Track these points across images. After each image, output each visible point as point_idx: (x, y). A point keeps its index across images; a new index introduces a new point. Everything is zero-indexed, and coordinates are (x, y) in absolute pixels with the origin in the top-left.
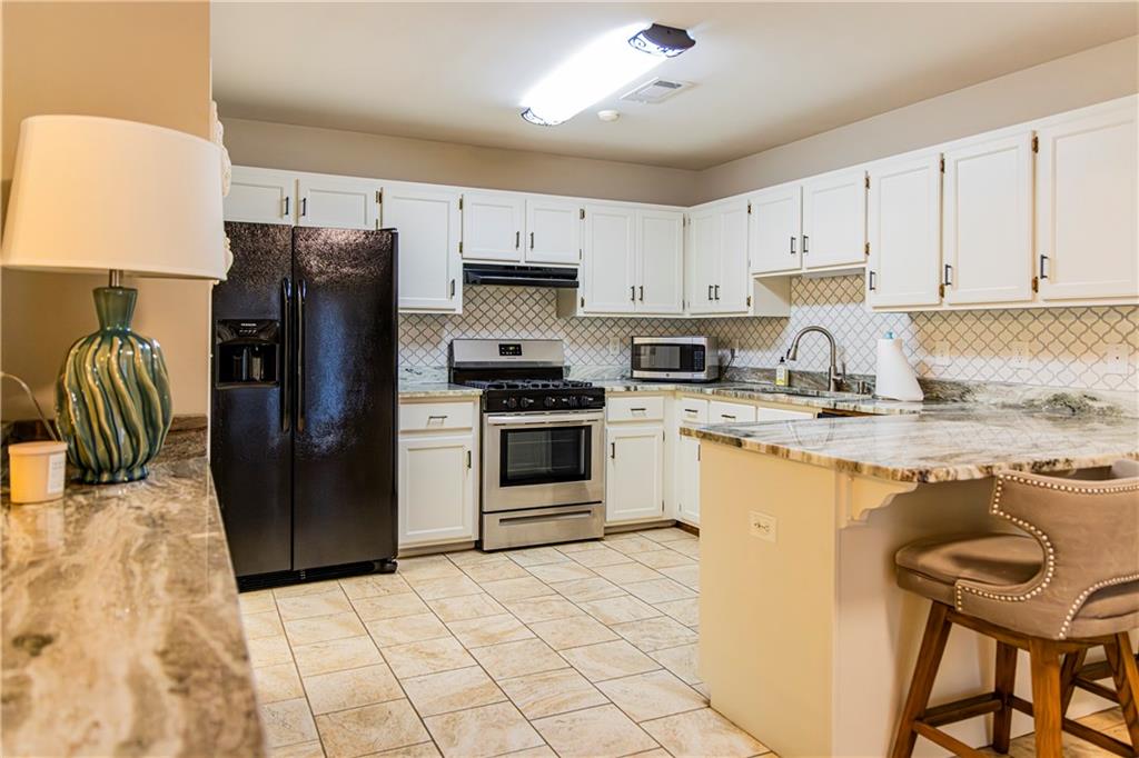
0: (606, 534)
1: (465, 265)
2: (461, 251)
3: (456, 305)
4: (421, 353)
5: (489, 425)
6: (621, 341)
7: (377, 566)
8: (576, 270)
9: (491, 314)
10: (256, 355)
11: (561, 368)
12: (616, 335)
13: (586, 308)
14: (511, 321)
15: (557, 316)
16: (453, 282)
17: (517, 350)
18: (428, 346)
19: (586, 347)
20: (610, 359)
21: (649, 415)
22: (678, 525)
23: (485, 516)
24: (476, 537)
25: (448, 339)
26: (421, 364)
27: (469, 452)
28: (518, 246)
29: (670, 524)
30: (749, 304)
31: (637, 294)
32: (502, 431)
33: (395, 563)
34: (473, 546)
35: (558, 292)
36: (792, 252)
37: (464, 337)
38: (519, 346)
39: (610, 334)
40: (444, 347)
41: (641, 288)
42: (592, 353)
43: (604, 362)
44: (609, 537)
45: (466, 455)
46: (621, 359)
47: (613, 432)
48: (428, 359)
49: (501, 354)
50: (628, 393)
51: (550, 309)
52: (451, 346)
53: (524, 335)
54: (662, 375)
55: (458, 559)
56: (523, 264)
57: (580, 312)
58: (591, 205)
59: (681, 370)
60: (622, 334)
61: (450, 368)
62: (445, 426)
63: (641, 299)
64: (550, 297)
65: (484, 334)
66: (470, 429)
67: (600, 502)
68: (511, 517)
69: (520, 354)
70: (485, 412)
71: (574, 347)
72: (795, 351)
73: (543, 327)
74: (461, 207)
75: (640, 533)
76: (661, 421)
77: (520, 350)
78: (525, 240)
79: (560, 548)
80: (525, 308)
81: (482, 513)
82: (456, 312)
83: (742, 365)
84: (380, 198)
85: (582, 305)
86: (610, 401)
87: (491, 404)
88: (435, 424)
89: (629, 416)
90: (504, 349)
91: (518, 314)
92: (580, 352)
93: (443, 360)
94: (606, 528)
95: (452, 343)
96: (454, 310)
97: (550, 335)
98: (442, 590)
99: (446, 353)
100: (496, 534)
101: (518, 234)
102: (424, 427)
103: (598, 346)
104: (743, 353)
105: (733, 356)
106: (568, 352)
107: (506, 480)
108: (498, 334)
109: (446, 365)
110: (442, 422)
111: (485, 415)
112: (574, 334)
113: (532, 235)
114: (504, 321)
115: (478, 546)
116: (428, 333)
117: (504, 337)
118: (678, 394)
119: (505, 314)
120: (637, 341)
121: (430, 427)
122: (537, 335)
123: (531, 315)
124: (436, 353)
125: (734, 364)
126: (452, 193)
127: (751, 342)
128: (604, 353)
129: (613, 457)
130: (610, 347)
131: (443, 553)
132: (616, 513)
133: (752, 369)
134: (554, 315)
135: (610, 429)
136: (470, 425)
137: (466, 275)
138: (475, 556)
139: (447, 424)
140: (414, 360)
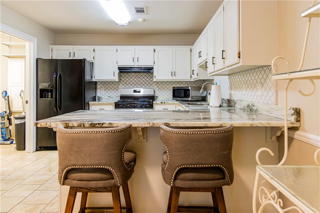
1: (118, 67)
2: (117, 64)
3: (116, 78)
4: (113, 92)
8: (153, 67)
11: (153, 97)
14: (140, 83)
16: (114, 72)
18: (115, 90)
19: (164, 90)
26: (113, 95)
28: (133, 61)
30: (197, 76)
31: (173, 74)
36: (199, 57)
37: (125, 88)
40: (119, 90)
42: (166, 92)
43: (170, 95)
48: (115, 94)
49: (134, 93)
50: (162, 104)
53: (143, 87)
57: (154, 80)
63: (175, 76)
69: (140, 92)
70: (115, 108)
71: (160, 90)
73: (149, 85)
74: (117, 51)
78: (136, 59)
80: (144, 79)
84: (94, 51)
85: (155, 78)
87: (116, 106)
90: (135, 91)
91: (142, 81)
92: (162, 92)
93: (119, 94)
96: (115, 80)
97: (152, 87)
101: (133, 58)
103: (168, 90)
106: (157, 92)
112: (160, 87)
113: (138, 58)
116: (115, 87)
119: (137, 81)
122: (148, 87)
124: (117, 92)
126: (114, 48)
128: (170, 92)
140: (111, 94)
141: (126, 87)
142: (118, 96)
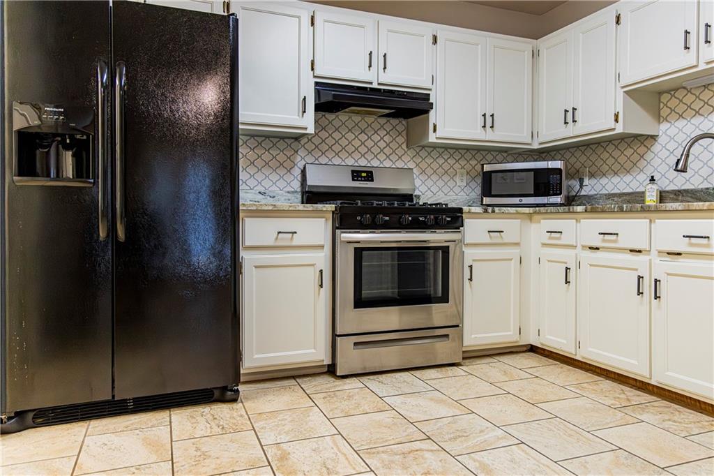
0: (464, 358)
1: (317, 84)
2: (313, 69)
3: (308, 122)
4: (274, 177)
5: (341, 241)
6: (468, 173)
7: (217, 394)
8: (429, 94)
9: (344, 142)
10: (67, 148)
11: (412, 195)
12: (463, 168)
13: (439, 134)
14: (363, 150)
15: (407, 147)
16: (305, 99)
17: (369, 177)
18: (282, 171)
19: (434, 177)
20: (457, 190)
21: (506, 237)
22: (533, 349)
23: (339, 339)
24: (328, 361)
25: (301, 165)
26: (275, 188)
27: (321, 271)
28: (370, 66)
29: (525, 349)
30: (616, 120)
31: (488, 121)
32: (356, 249)
33: (238, 390)
34: (326, 369)
35: (407, 123)
36: (686, 48)
37: (316, 162)
38: (371, 172)
39: (457, 166)
40: (297, 172)
41: (492, 116)
42: (441, 183)
43: (451, 193)
44: (467, 361)
45: (318, 274)
46: (468, 190)
47: (470, 254)
48: (281, 184)
49: (353, 180)
50: (486, 215)
51: (401, 140)
52: (303, 172)
53: (375, 163)
54: (516, 200)
55: (310, 385)
56: (375, 86)
57: (432, 138)
58: (443, 31)
59: (536, 194)
60: (468, 167)
61: (303, 193)
62: (295, 243)
63: (492, 127)
64: (400, 128)
65: (337, 161)
66: (322, 247)
67: (458, 326)
68: (366, 340)
69: (372, 180)
70: (337, 228)
71: (423, 177)
72: (686, 161)
73: (394, 157)
74: (313, 24)
75: (497, 358)
76: (517, 244)
77: (372, 176)
78: (378, 61)
79: (417, 373)
80: (376, 138)
81: (335, 336)
82: (307, 132)
83: (593, 192)
84: (227, 7)
85: (435, 130)
86: (468, 222)
87: (344, 221)
88: (285, 240)
89: (486, 239)
90: (356, 175)
91: (369, 143)
92: (429, 183)
93: (296, 185)
94: (464, 352)
95: (305, 168)
96: (306, 129)
97: (400, 164)
98: (286, 429)
99: (299, 178)
100: (350, 357)
101: (371, 53)
102: (271, 243)
103: (446, 178)
104: (593, 181)
105: (581, 186)
106: (418, 182)
107: (360, 303)
108: (350, 162)
109: (299, 190)
110: (292, 238)
111: (338, 231)
112: (424, 165)
113: (385, 56)
114: (357, 149)
115: (331, 370)
116: (281, 158)
117: (356, 164)
118: (536, 217)
119: (357, 143)
120: (487, 168)
121: (279, 243)
122: (387, 164)
123: (382, 144)
124: (288, 178)
125: (583, 193)
126: (304, 9)
127: (605, 168)
128: (451, 184)
129: (471, 279)
130: (457, 179)
131: (294, 377)
132: (474, 337)
133: (606, 195)
134: (404, 146)
135: (467, 251)
136: (322, 243)
137: (318, 94)
138: (327, 382)
139: (297, 240)
140: (267, 183)
141: (320, 159)
142: (293, 192)
